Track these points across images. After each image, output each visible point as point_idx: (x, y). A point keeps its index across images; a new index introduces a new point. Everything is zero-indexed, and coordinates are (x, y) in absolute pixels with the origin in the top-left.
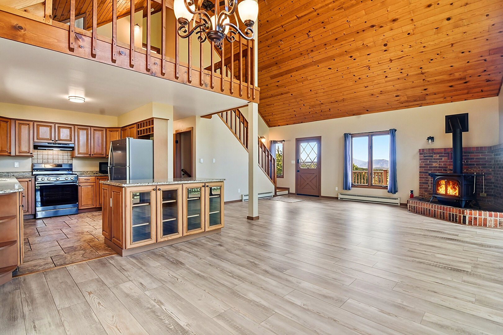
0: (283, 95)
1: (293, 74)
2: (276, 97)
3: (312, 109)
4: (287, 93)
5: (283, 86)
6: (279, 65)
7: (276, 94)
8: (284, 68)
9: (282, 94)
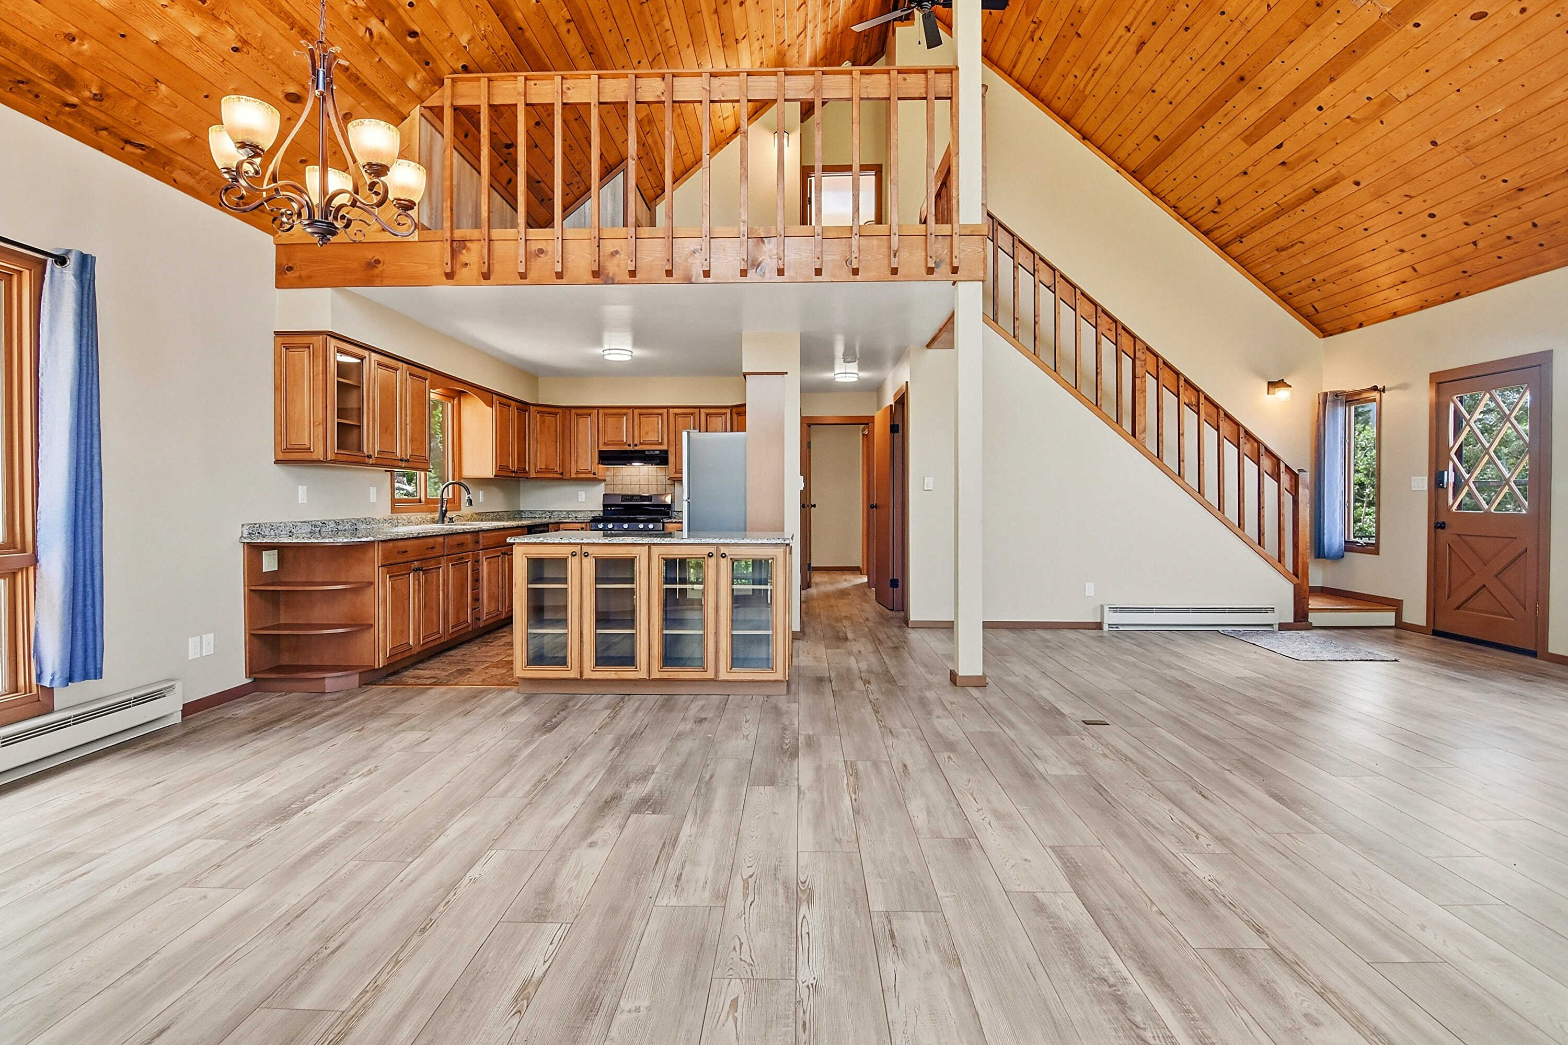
0: (1321, 196)
1: (1323, 97)
2: (1299, 209)
3: (1482, 227)
4: (1334, 182)
5: (1303, 158)
6: (1256, 82)
7: (1291, 196)
8: (1278, 86)
9: (1317, 192)
